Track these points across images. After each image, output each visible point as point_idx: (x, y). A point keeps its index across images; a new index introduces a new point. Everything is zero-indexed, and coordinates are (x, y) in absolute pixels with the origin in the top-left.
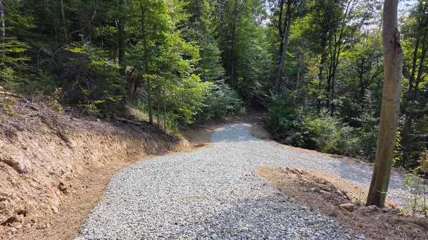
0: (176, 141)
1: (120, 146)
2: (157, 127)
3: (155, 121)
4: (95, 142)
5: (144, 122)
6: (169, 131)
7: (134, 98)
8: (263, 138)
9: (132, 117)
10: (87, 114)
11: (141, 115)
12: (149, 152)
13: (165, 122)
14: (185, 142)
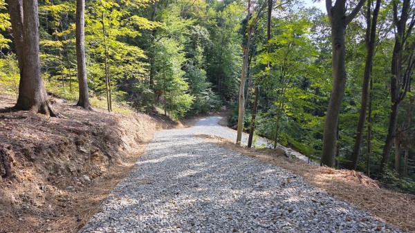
0: (177, 124)
1: (154, 125)
2: (168, 117)
3: (167, 114)
4: (145, 122)
5: (162, 115)
6: (173, 120)
7: (157, 102)
8: (222, 125)
9: (157, 112)
10: (140, 111)
11: (161, 111)
12: (164, 128)
13: (172, 115)
14: (181, 125)
